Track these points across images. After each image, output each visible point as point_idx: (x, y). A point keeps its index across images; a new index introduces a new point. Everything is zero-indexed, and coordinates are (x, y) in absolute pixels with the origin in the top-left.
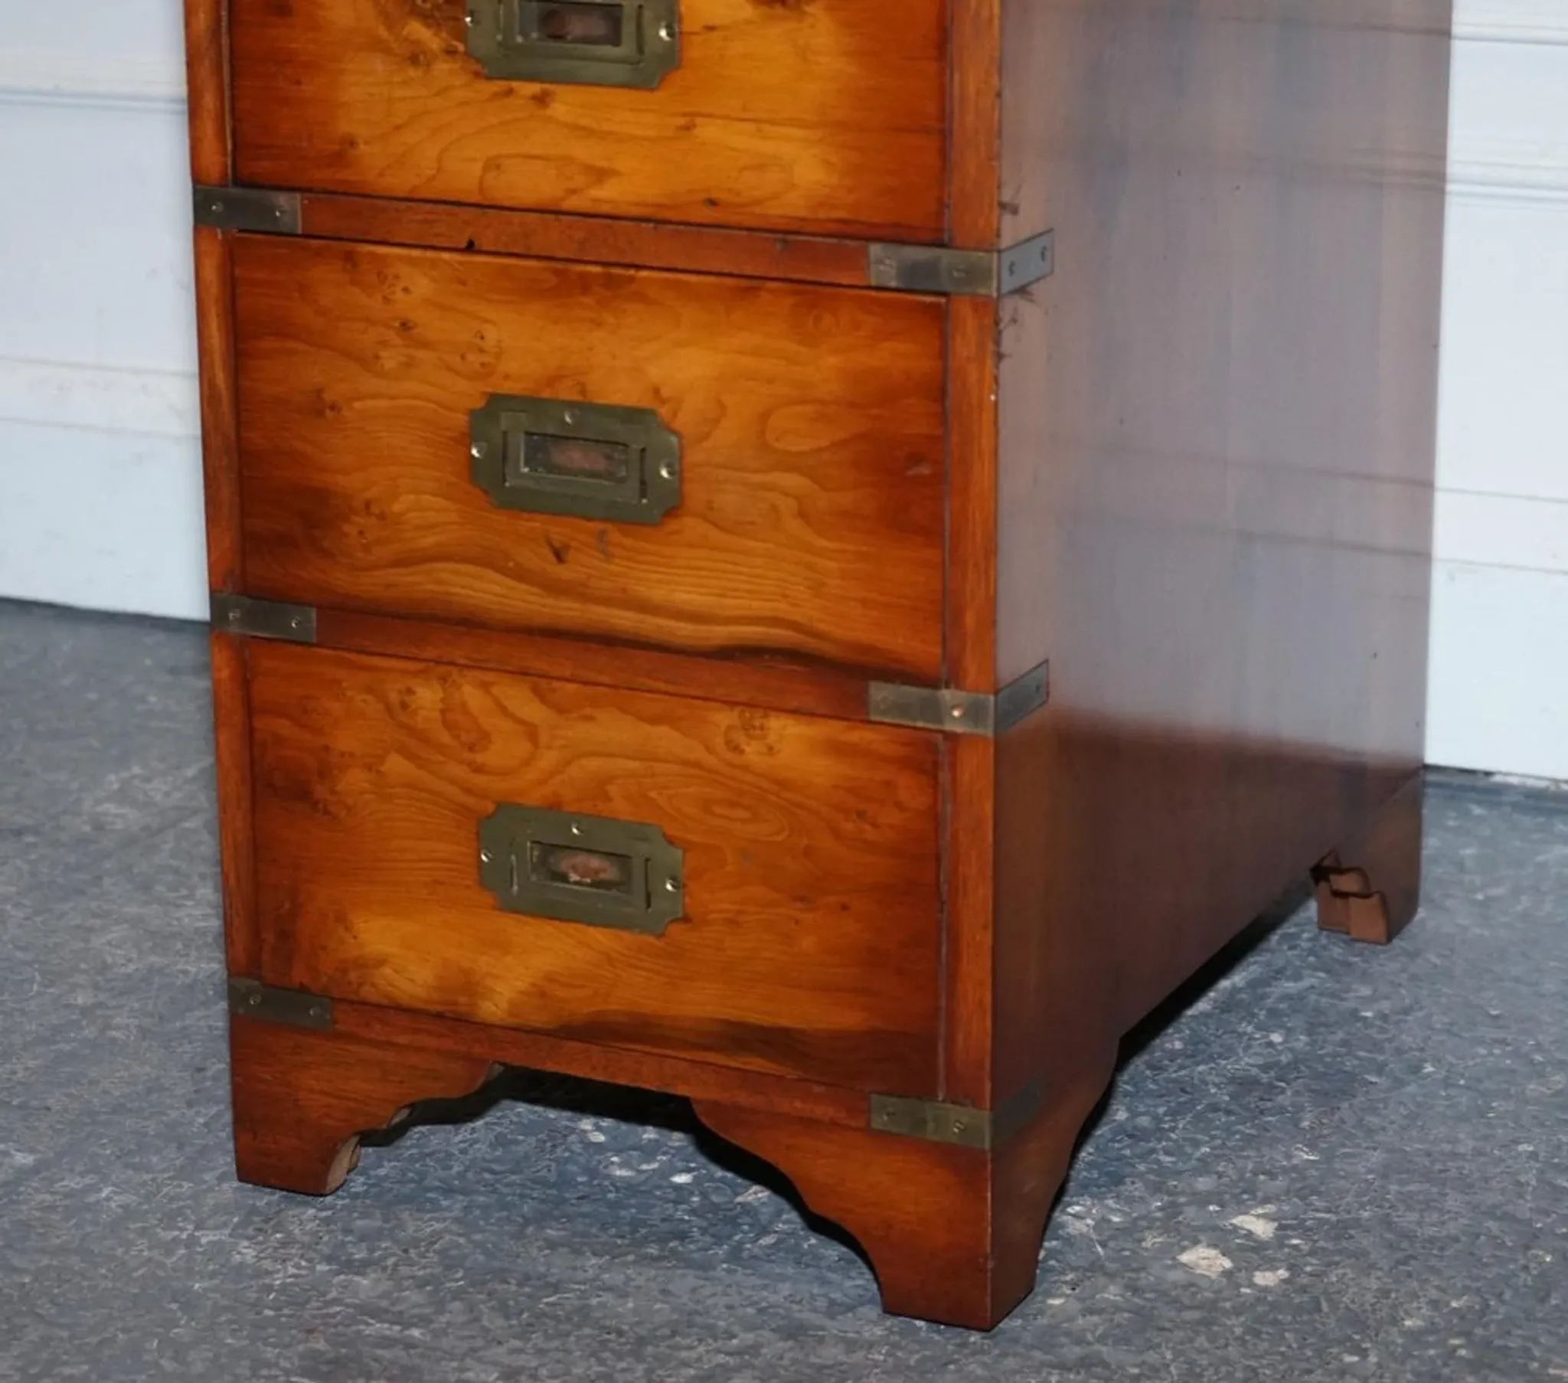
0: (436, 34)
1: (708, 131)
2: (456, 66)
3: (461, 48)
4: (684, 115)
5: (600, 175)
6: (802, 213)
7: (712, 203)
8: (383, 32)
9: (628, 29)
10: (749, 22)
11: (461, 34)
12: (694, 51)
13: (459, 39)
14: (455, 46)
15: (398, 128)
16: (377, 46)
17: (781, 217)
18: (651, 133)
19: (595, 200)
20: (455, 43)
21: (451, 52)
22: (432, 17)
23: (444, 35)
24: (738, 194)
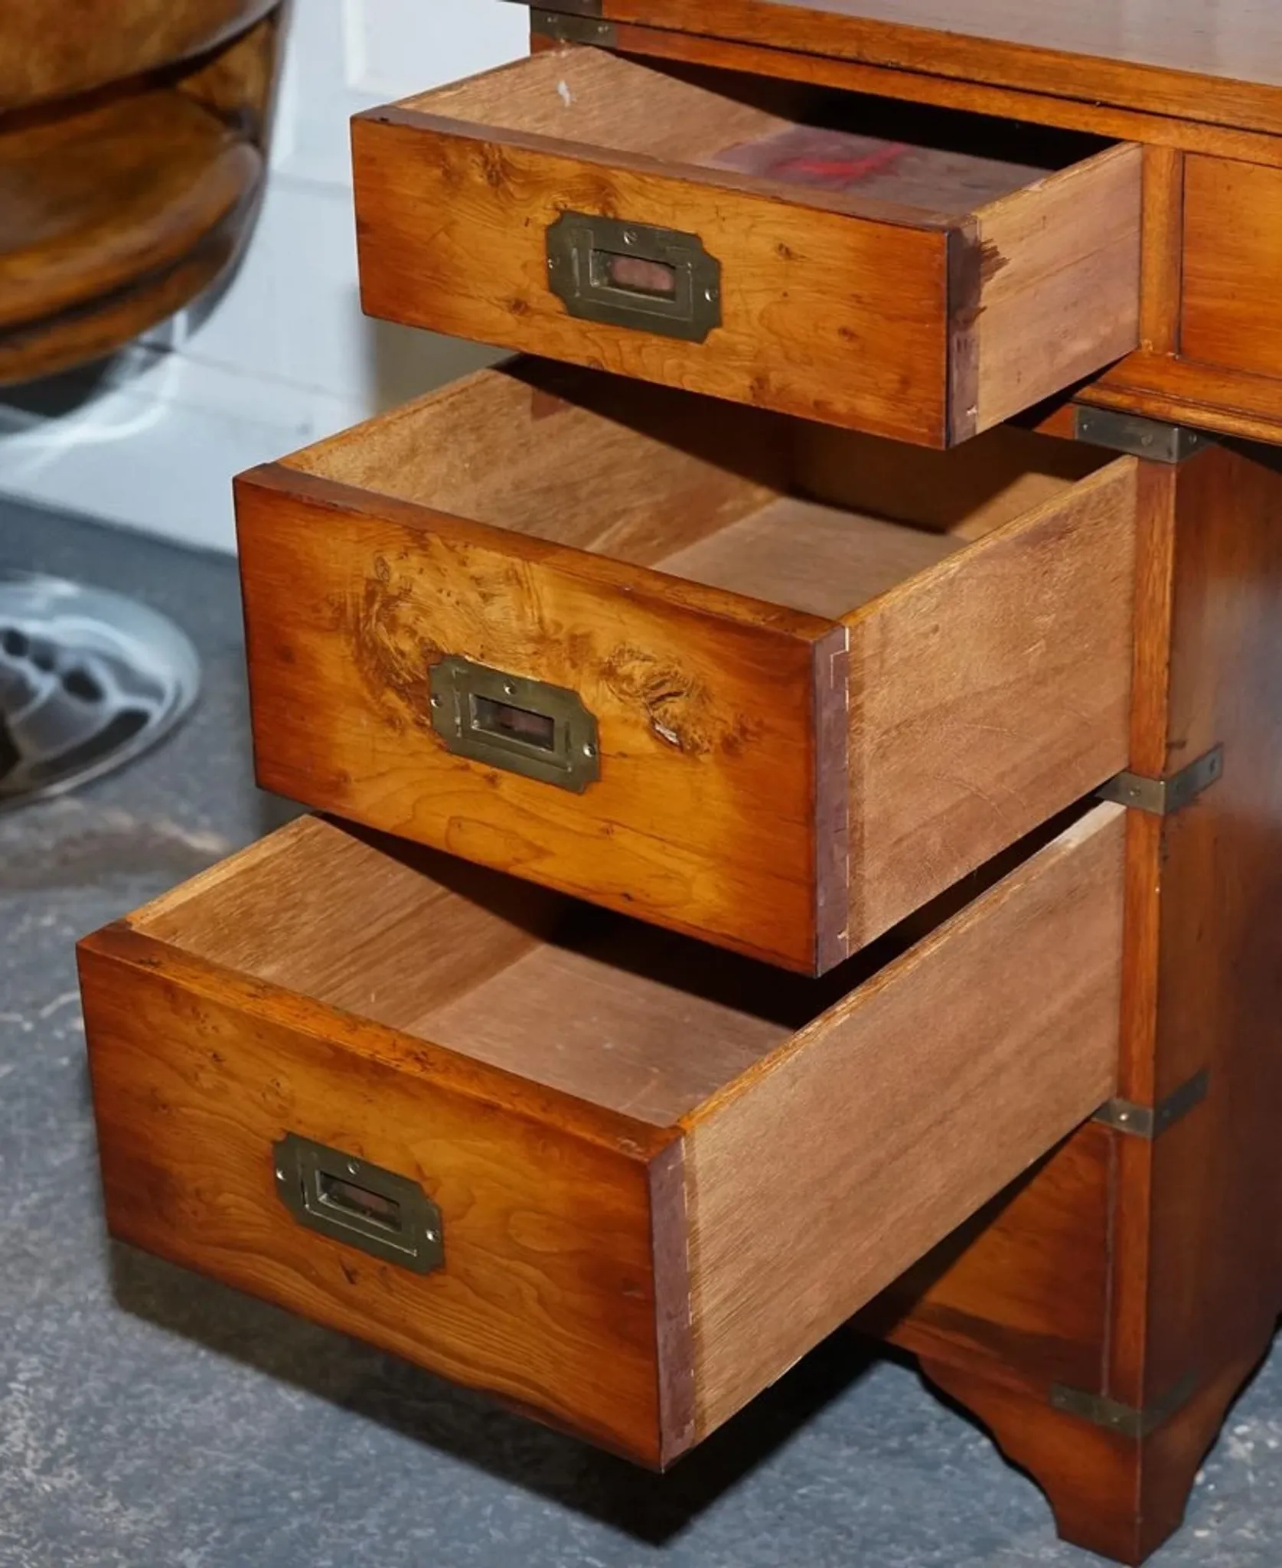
0: (408, 707)
1: (624, 839)
2: (424, 736)
3: (428, 722)
4: (605, 821)
5: (541, 853)
6: (701, 924)
7: (627, 897)
8: (366, 694)
9: (559, 740)
10: (652, 756)
11: (428, 711)
12: (611, 770)
13: (425, 714)
14: (423, 720)
15: (381, 775)
16: (362, 703)
17: (685, 923)
18: (578, 828)
19: (536, 872)
20: (424, 718)
21: (420, 725)
22: (404, 691)
23: (414, 708)
24: (648, 896)
